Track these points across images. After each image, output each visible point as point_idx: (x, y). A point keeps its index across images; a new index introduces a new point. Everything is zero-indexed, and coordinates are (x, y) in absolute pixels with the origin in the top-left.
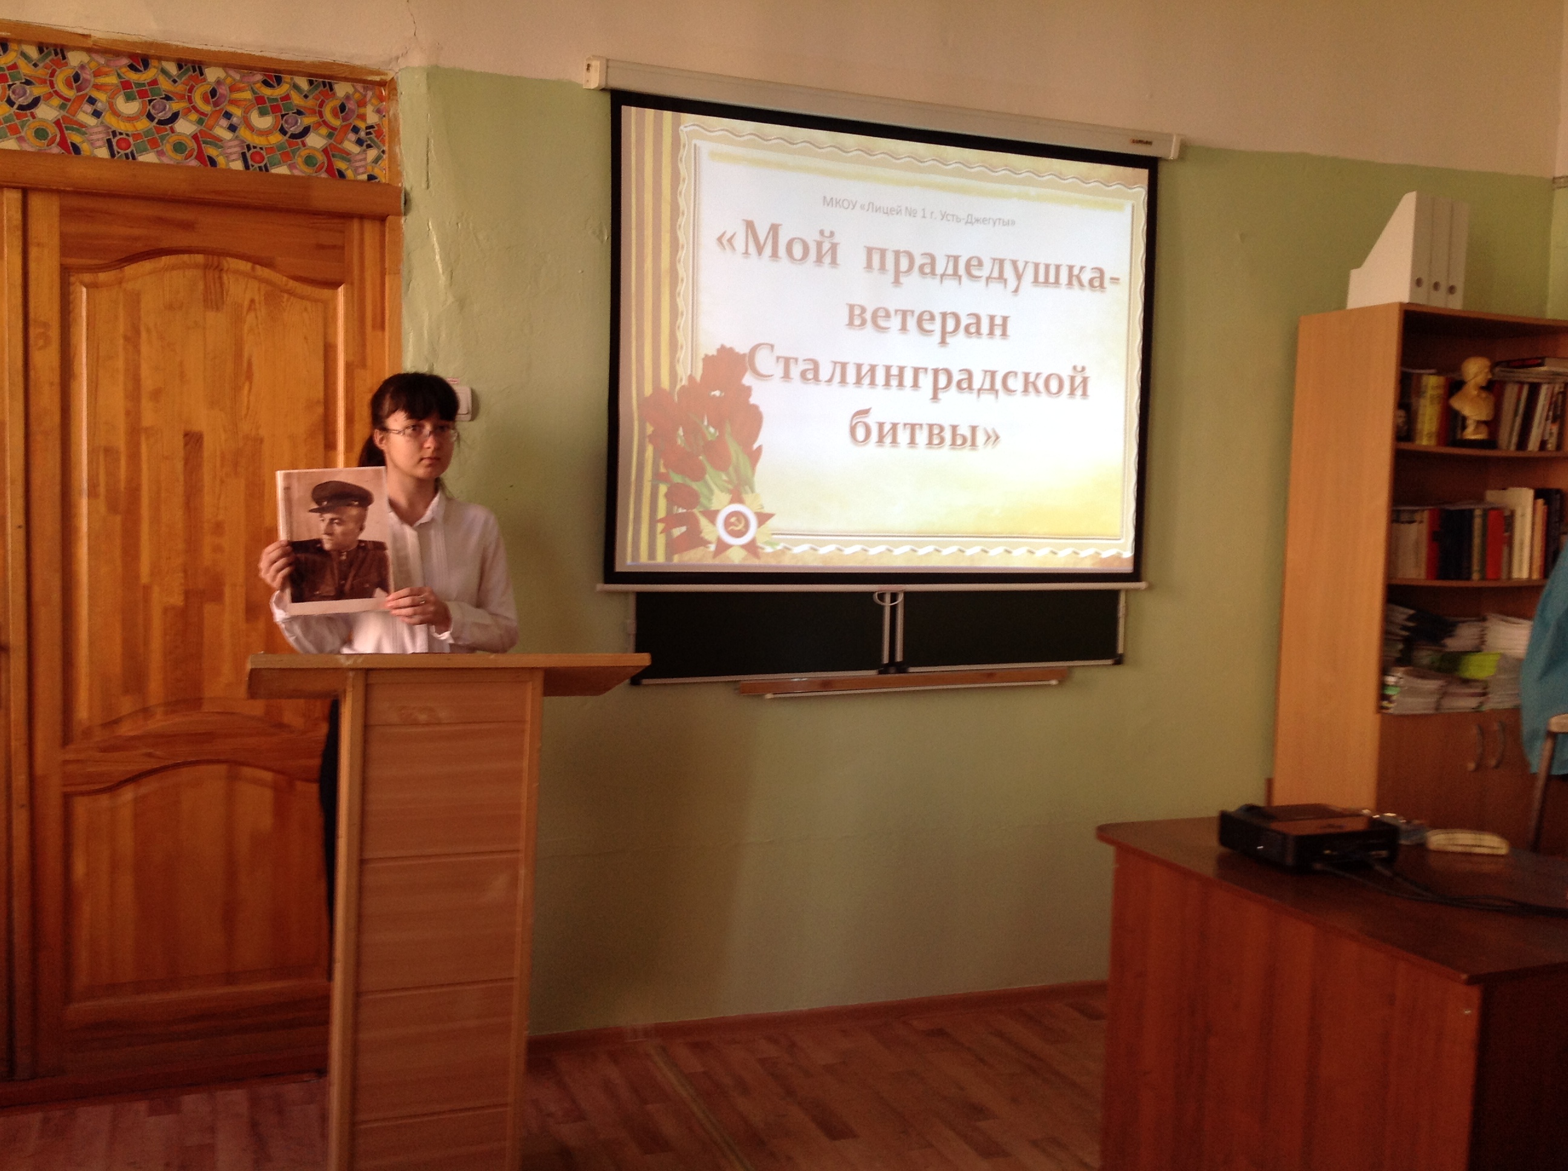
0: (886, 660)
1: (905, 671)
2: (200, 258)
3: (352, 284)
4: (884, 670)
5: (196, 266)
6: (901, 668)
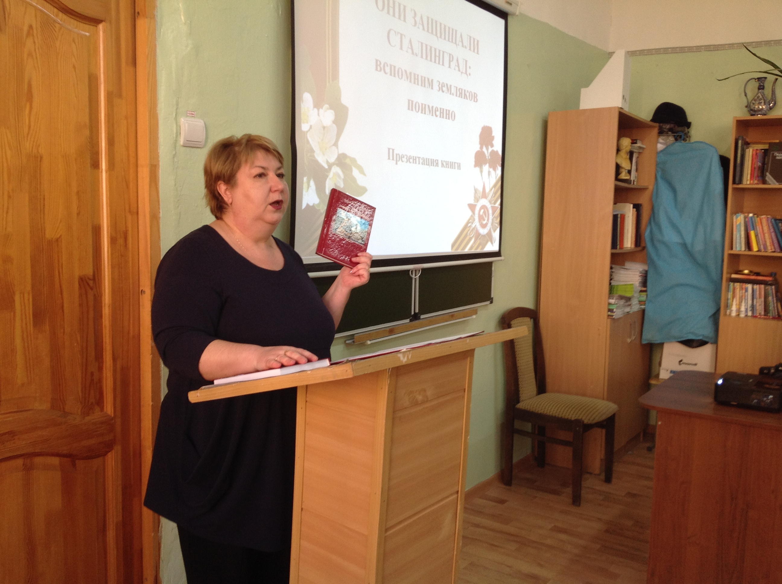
0: (413, 312)
1: (419, 318)
3: (110, 22)
4: (412, 318)
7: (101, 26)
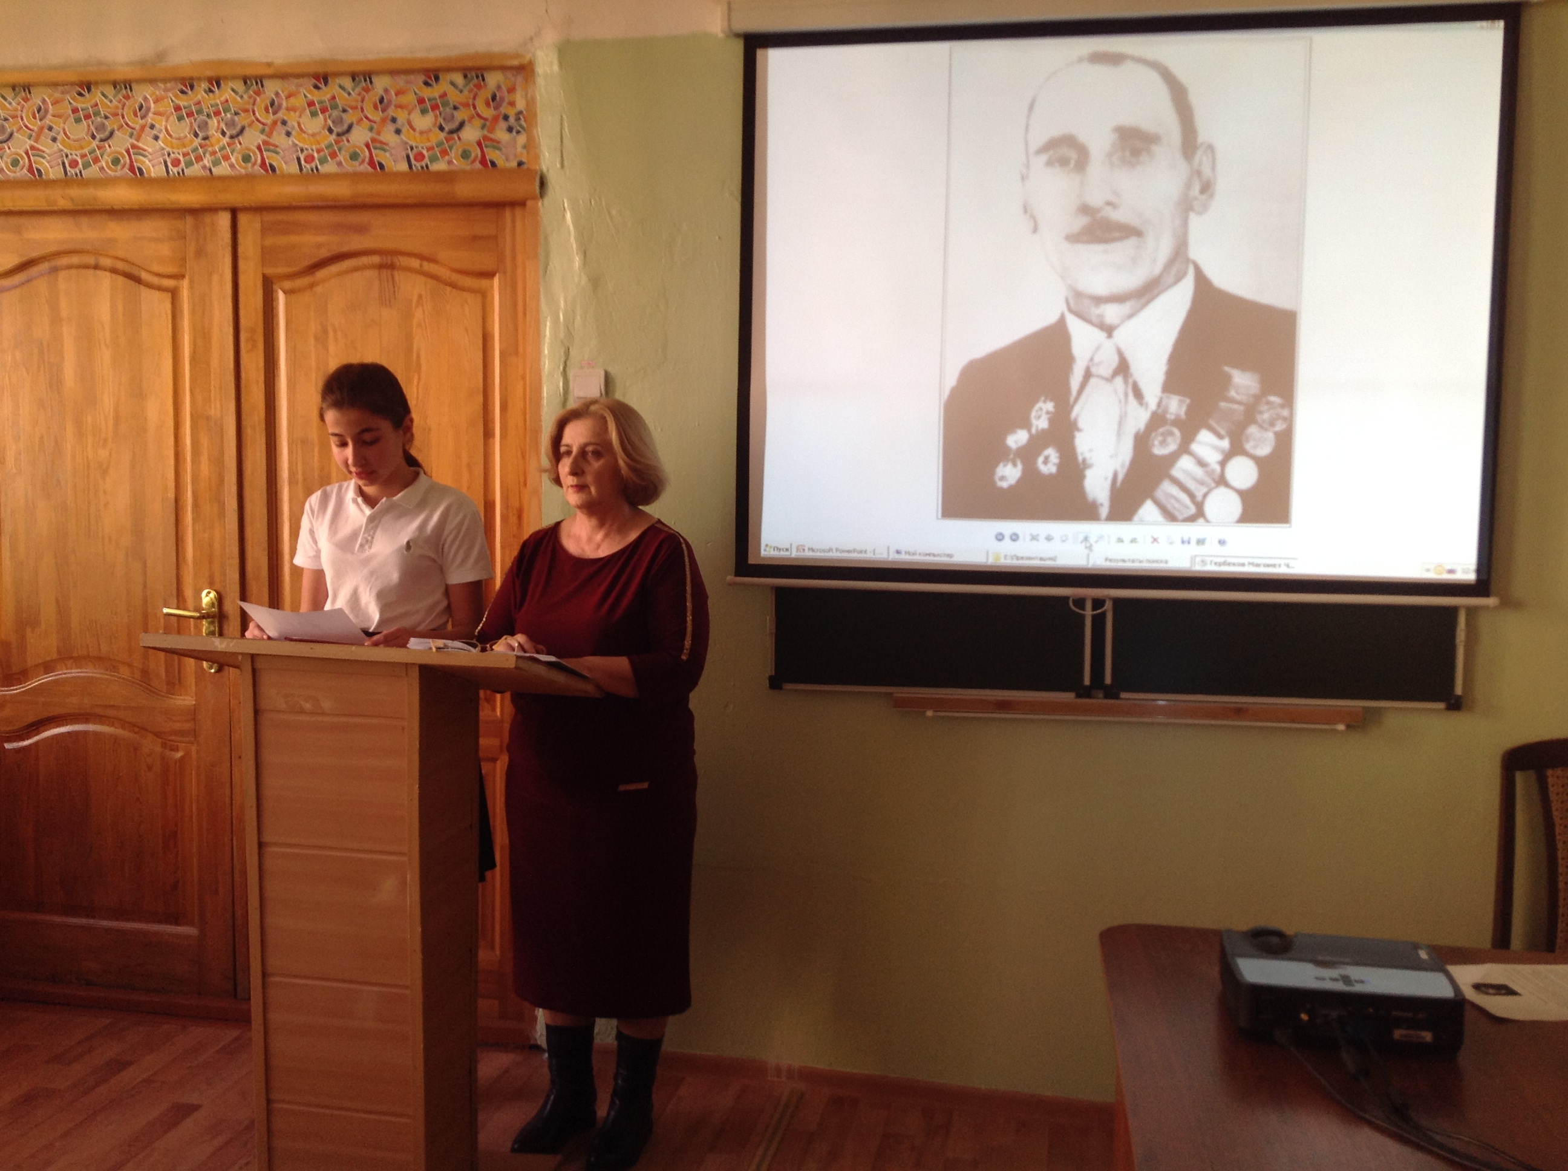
0: (1087, 681)
1: (1117, 697)
2: (376, 259)
3: (505, 273)
4: (1084, 693)
5: (373, 267)
6: (1111, 693)
7: (496, 280)
